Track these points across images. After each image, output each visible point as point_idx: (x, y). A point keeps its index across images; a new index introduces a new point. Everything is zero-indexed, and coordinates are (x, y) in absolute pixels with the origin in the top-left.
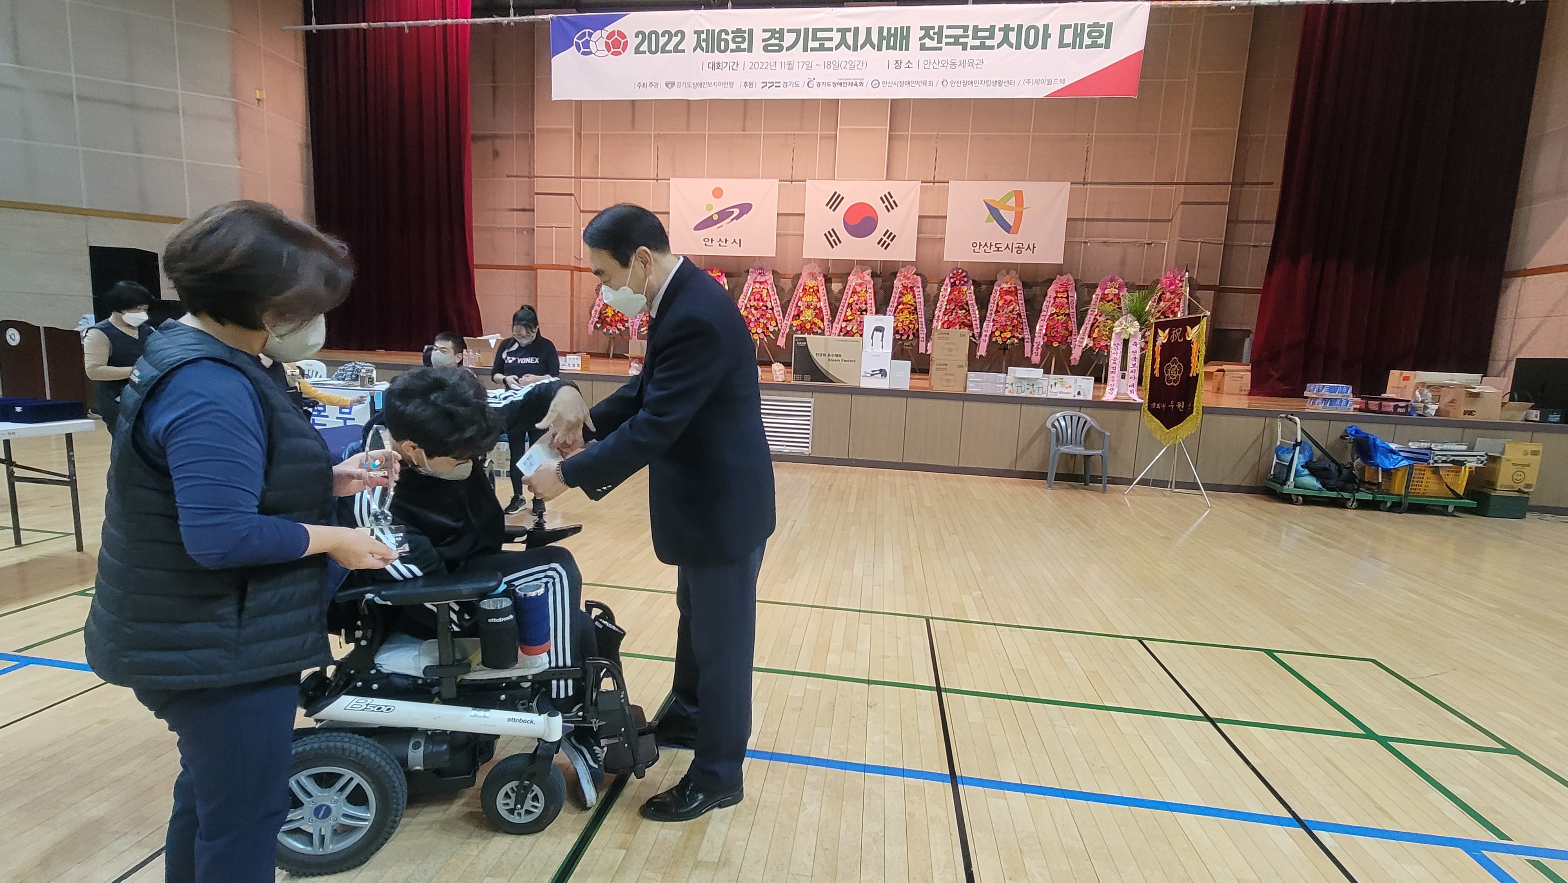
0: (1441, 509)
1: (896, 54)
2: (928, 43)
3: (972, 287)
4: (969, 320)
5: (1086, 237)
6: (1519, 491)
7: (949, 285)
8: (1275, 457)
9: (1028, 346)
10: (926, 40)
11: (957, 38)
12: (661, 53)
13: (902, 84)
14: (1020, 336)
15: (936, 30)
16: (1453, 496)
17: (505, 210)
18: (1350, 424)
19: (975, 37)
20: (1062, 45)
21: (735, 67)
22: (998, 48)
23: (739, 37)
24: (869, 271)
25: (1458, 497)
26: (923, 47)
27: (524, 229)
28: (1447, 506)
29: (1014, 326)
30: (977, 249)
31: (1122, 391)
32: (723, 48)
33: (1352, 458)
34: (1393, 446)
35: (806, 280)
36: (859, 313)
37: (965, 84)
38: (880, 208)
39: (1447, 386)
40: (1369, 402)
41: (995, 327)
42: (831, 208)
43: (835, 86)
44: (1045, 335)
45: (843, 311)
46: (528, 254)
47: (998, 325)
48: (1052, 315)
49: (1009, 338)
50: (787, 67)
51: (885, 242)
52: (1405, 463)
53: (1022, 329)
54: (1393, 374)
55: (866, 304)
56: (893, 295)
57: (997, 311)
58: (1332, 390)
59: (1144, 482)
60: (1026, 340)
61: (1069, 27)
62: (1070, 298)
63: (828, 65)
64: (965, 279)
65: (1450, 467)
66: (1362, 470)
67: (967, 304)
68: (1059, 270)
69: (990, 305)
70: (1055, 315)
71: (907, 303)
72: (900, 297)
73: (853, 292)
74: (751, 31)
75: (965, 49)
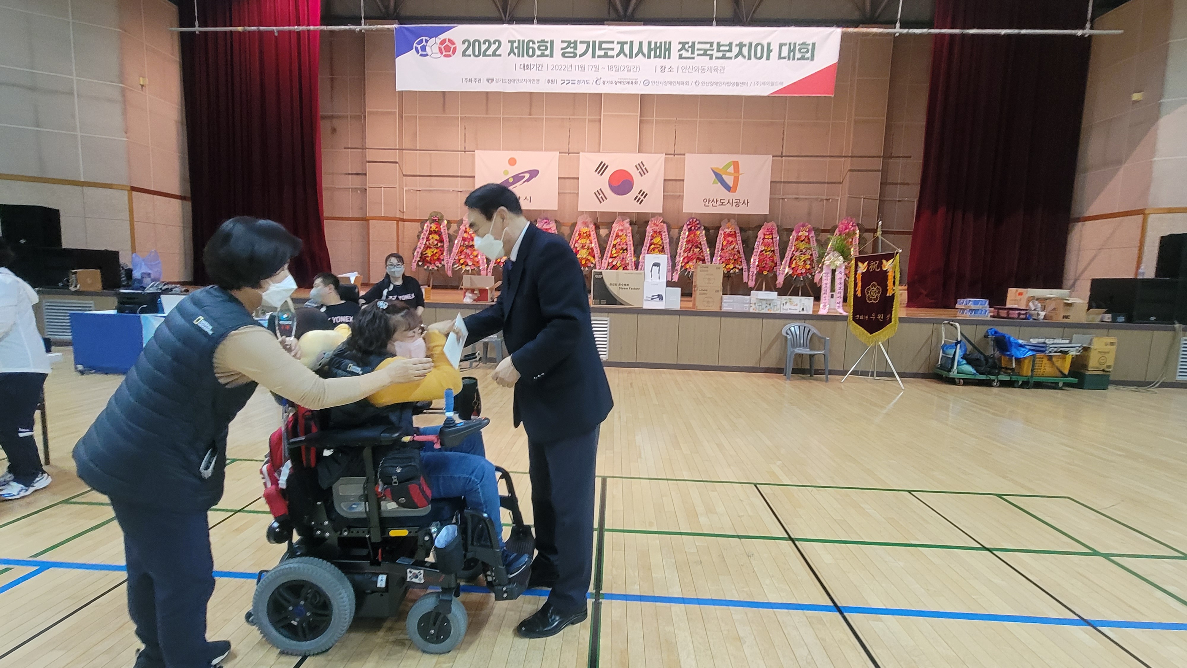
0: (1054, 385)
1: (661, 62)
2: (684, 54)
3: (704, 232)
4: (702, 256)
5: (783, 195)
6: (1103, 370)
7: (687, 230)
8: (941, 351)
9: (745, 274)
10: (683, 52)
11: (706, 50)
12: (483, 56)
13: (666, 83)
14: (740, 267)
15: (690, 44)
16: (1061, 376)
17: (342, 174)
18: (992, 327)
19: (718, 50)
20: (780, 58)
21: (540, 68)
22: (735, 58)
23: (543, 46)
24: (628, 220)
25: (1065, 376)
26: (681, 57)
27: (357, 189)
28: (1058, 383)
29: (735, 260)
30: (707, 204)
31: (832, 307)
32: (531, 54)
33: (994, 350)
34: (1020, 342)
35: (580, 228)
36: (622, 251)
37: (712, 84)
38: (635, 174)
39: (1050, 299)
40: (1000, 311)
41: (721, 261)
42: (599, 173)
43: (616, 84)
44: (758, 266)
45: (610, 250)
46: (361, 209)
47: (723, 260)
48: (761, 251)
49: (732, 269)
50: (580, 69)
51: (640, 199)
52: (1030, 353)
53: (741, 262)
54: (1011, 290)
55: (626, 245)
56: (646, 237)
57: (722, 249)
58: (975, 303)
59: (854, 373)
60: (744, 270)
61: (785, 44)
62: (774, 239)
63: (611, 68)
64: (699, 226)
65: (1059, 356)
66: (1000, 359)
67: (700, 244)
68: (765, 219)
69: (717, 244)
70: (764, 252)
71: (657, 244)
72: (651, 240)
73: (616, 236)
74: (552, 42)
75: (711, 58)
